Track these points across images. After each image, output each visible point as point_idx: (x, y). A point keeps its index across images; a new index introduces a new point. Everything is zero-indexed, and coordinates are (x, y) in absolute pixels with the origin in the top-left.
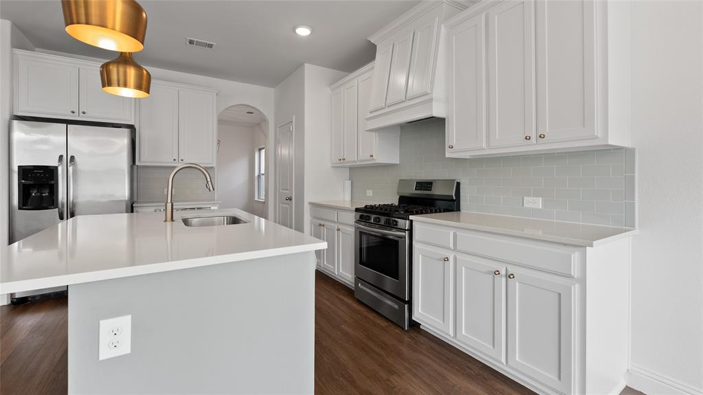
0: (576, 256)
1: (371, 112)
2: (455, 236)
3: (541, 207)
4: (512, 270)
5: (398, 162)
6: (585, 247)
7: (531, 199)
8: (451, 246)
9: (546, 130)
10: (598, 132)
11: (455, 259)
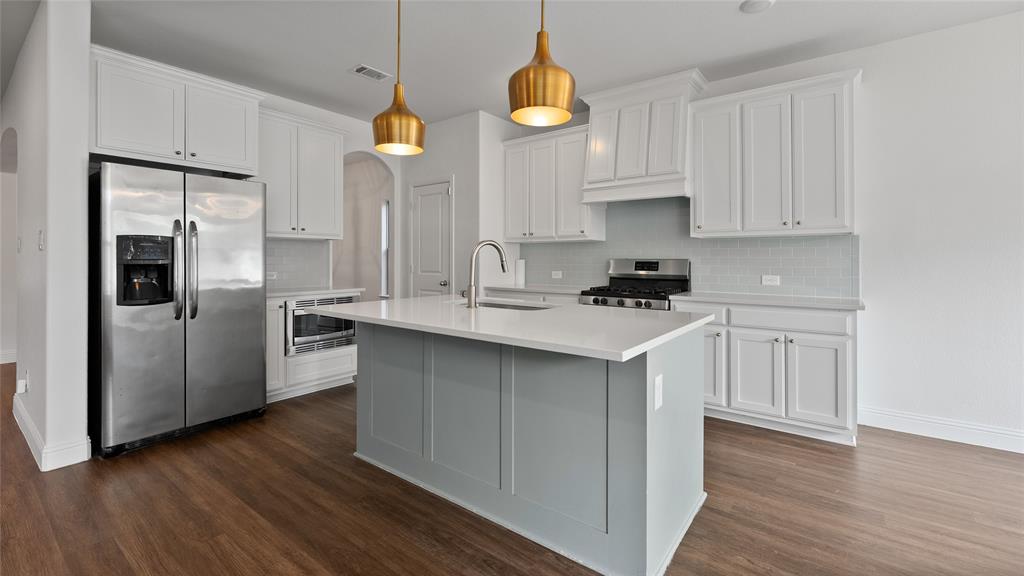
0: (849, 319)
1: (590, 183)
2: (728, 311)
3: (778, 284)
4: (791, 336)
5: (604, 239)
6: (855, 310)
7: (770, 277)
8: (724, 322)
9: (802, 219)
10: (847, 223)
11: (728, 333)
